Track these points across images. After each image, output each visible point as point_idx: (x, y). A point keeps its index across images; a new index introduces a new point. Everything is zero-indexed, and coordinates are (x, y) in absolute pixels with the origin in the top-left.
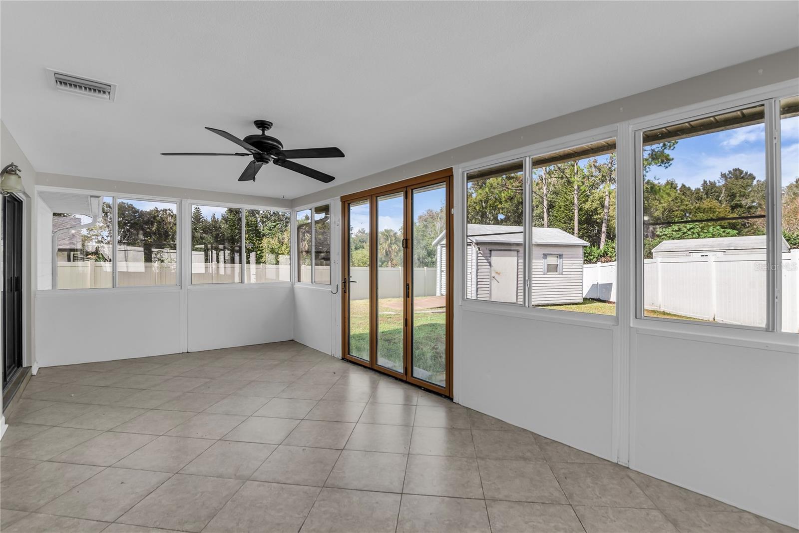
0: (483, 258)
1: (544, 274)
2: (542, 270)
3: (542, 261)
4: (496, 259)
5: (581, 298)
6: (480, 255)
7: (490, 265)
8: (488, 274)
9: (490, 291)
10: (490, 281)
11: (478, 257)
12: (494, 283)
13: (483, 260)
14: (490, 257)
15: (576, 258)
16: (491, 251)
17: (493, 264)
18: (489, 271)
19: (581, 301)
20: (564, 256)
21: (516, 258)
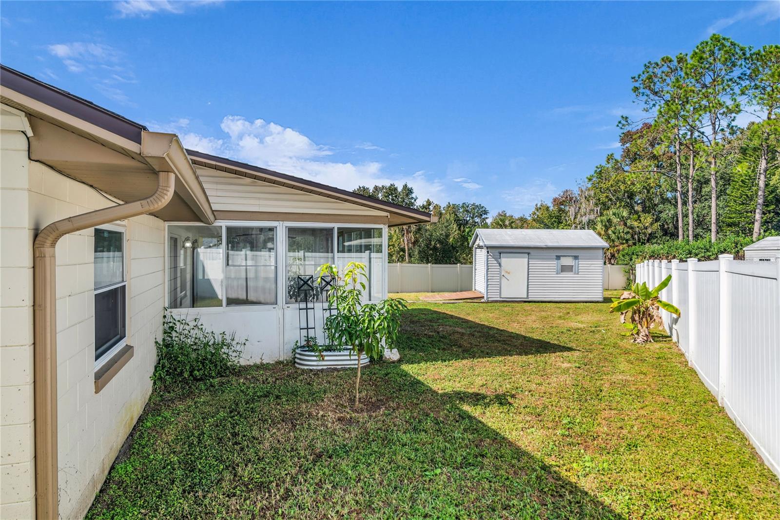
0: (493, 260)
1: (557, 274)
2: (555, 270)
3: (555, 262)
4: (505, 261)
5: (601, 297)
6: (489, 257)
7: (500, 265)
8: (499, 273)
9: (500, 287)
10: (500, 279)
11: (488, 259)
12: (504, 281)
13: (492, 261)
14: (500, 258)
15: (596, 258)
16: (500, 253)
17: (502, 264)
18: (499, 270)
19: (601, 300)
20: (579, 257)
21: (527, 259)
